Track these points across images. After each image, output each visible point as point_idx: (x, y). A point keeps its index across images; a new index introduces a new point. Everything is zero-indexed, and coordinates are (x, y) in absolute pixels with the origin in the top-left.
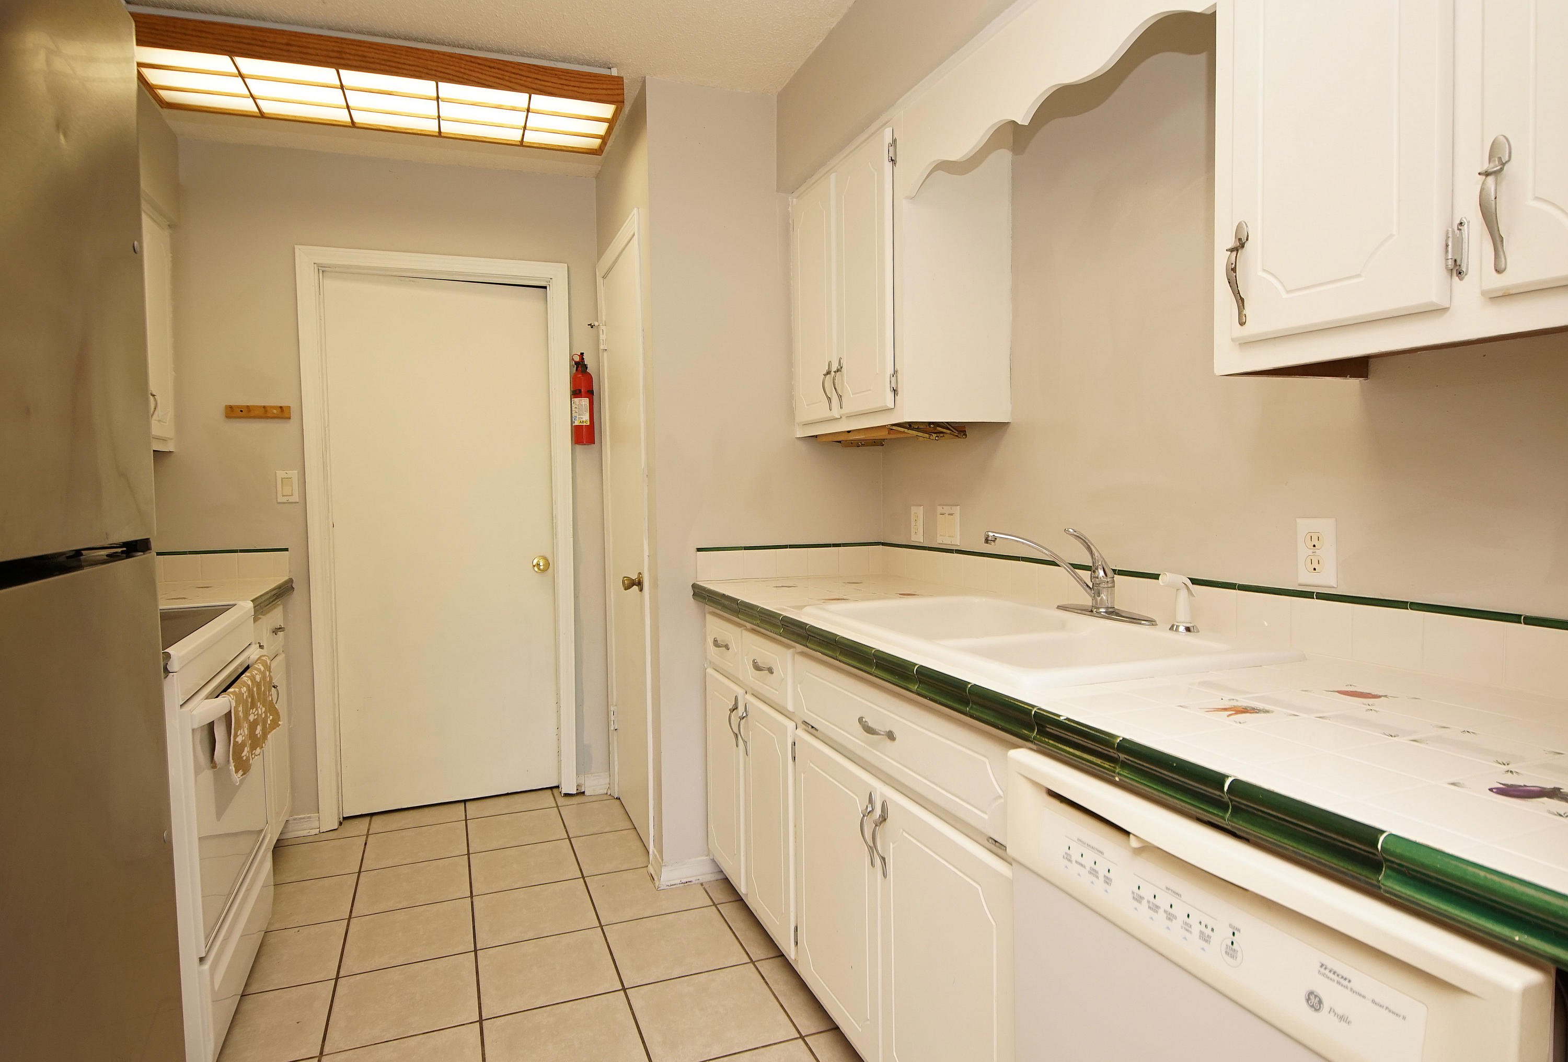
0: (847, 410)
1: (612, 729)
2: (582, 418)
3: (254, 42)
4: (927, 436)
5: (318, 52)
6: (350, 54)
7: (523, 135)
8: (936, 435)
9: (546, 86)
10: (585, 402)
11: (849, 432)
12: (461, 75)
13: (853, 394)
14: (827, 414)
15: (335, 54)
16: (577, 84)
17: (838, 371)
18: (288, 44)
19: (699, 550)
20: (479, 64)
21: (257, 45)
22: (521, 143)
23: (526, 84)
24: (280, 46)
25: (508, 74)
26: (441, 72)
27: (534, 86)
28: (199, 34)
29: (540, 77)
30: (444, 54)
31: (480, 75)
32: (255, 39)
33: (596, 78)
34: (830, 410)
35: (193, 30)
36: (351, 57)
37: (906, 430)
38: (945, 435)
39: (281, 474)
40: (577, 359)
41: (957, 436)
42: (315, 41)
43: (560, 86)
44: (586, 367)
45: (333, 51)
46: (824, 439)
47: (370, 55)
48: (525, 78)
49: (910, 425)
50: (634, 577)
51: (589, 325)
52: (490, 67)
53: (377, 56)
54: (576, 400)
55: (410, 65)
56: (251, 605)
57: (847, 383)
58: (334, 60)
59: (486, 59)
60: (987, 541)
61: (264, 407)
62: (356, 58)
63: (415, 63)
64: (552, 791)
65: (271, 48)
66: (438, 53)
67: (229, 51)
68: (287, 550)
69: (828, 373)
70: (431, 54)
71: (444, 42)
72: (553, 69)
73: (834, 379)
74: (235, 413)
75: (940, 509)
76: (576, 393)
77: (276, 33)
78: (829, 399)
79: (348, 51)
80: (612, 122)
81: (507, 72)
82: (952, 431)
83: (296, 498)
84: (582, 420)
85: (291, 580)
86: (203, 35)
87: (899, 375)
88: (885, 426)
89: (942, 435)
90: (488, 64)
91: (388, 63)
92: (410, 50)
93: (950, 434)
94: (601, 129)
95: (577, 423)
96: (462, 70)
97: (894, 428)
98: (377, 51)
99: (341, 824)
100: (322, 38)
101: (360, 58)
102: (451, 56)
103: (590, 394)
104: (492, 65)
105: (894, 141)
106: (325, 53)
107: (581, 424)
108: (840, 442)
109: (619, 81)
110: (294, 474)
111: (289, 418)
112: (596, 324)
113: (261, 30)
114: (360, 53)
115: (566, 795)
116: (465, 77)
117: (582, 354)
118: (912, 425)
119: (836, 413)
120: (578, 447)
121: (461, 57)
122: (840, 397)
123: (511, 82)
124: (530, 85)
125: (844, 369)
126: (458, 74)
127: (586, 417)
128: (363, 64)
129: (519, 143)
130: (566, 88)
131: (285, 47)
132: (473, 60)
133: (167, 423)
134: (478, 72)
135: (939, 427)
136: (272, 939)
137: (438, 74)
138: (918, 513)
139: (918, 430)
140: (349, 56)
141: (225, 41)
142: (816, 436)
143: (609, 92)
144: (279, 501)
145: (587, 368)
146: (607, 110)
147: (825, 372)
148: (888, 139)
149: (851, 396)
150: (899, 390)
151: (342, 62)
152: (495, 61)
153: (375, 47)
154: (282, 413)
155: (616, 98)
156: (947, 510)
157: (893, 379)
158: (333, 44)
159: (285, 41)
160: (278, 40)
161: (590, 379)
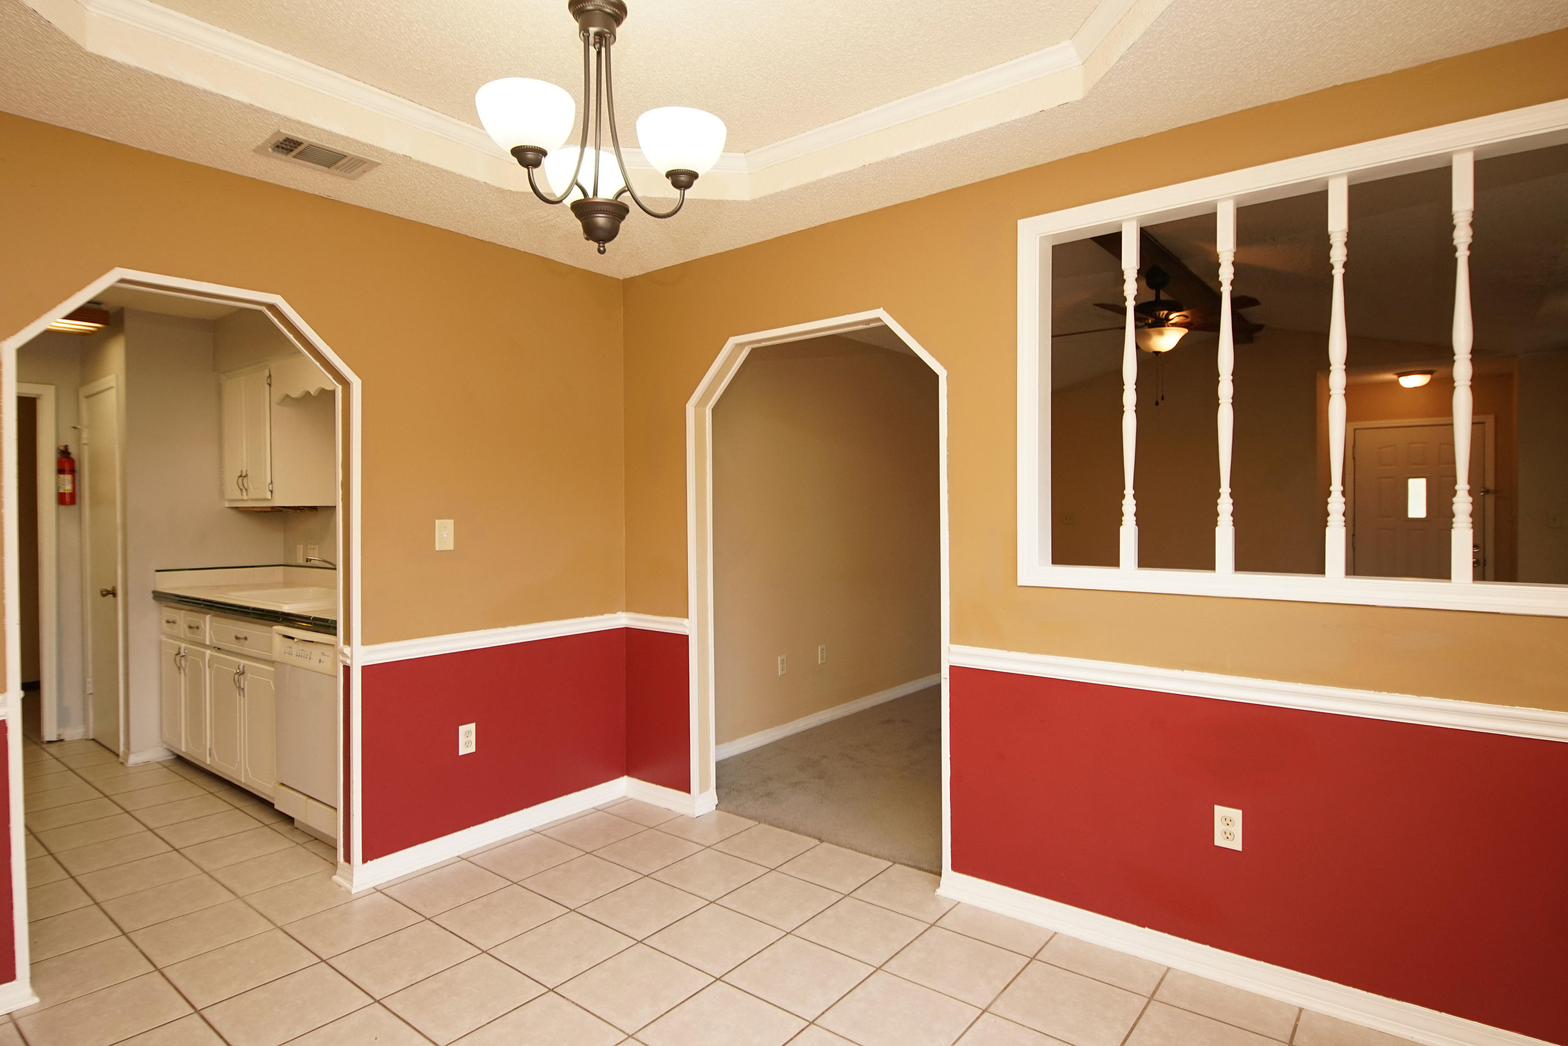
0: (250, 496)
1: (88, 693)
10: (67, 478)
11: (252, 507)
13: (252, 489)
14: (241, 497)
17: (245, 476)
19: (158, 571)
33: (92, 311)
34: (242, 495)
37: (282, 509)
38: (305, 511)
40: (62, 450)
41: (313, 511)
44: (69, 454)
46: (244, 509)
49: (282, 507)
50: (110, 588)
51: (72, 427)
54: (62, 476)
57: (249, 483)
60: (307, 561)
69: (241, 476)
73: (243, 480)
75: (309, 546)
76: (60, 471)
78: (241, 490)
84: (64, 489)
87: (273, 485)
88: (271, 506)
89: (303, 511)
93: (308, 510)
95: (62, 491)
97: (276, 507)
103: (72, 472)
105: (270, 375)
107: (65, 492)
109: (107, 313)
112: (79, 427)
115: (49, 742)
117: (67, 447)
118: (286, 507)
119: (245, 497)
120: (62, 507)
122: (246, 490)
125: (249, 476)
127: (68, 488)
138: (300, 548)
139: (289, 509)
142: (237, 507)
143: (100, 318)
145: (71, 455)
147: (238, 475)
148: (267, 374)
150: (273, 491)
156: (312, 546)
157: (271, 485)
161: (72, 462)
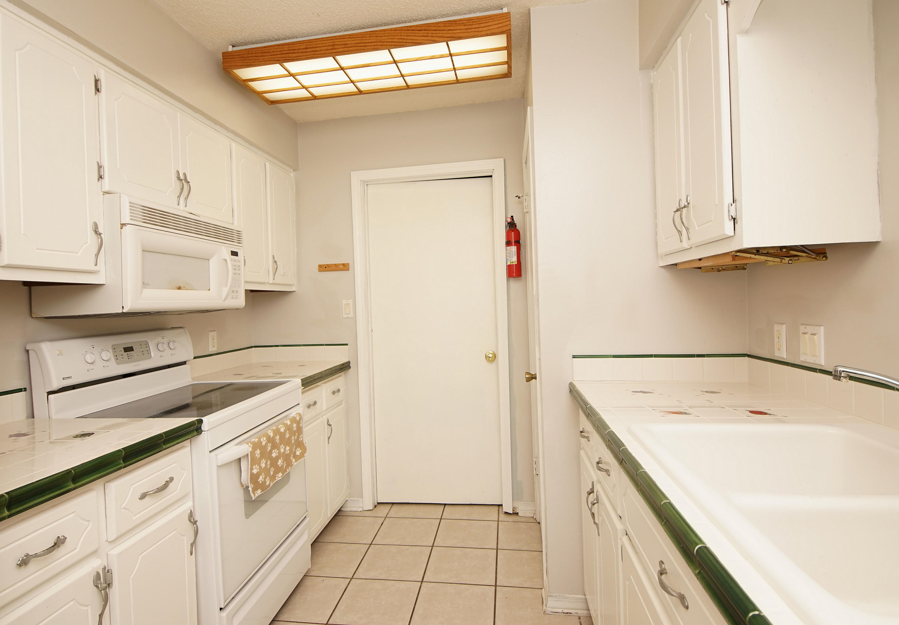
0: (695, 241)
1: (534, 473)
2: (512, 260)
3: (289, 52)
4: (778, 260)
5: (322, 48)
6: (338, 45)
7: (456, 74)
8: (788, 259)
9: (455, 33)
10: (514, 248)
11: (700, 260)
12: (401, 41)
13: (698, 226)
14: (678, 246)
15: (331, 47)
16: (477, 26)
17: (685, 207)
18: (306, 48)
19: (574, 357)
20: (413, 30)
21: (291, 53)
22: (458, 81)
23: (443, 35)
24: (302, 51)
25: (431, 32)
26: (389, 42)
27: (448, 35)
28: (263, 55)
29: (452, 28)
30: (391, 30)
31: (413, 38)
32: (290, 50)
33: (491, 18)
34: (681, 242)
35: (261, 53)
36: (339, 47)
37: (753, 256)
38: (800, 258)
39: (344, 302)
40: (509, 220)
41: (816, 259)
42: (320, 42)
43: (465, 31)
45: (329, 46)
46: (682, 267)
47: (349, 42)
48: (442, 32)
49: (758, 251)
50: (532, 373)
51: (516, 197)
52: (420, 30)
53: (353, 42)
54: (508, 248)
55: (371, 43)
56: (300, 381)
57: (693, 217)
58: (330, 51)
59: (417, 26)
61: (335, 264)
62: (342, 46)
63: (375, 41)
64: (499, 507)
65: (298, 53)
66: (388, 30)
67: (278, 61)
68: (347, 345)
69: (677, 210)
70: (384, 32)
71: (393, 22)
72: (461, 20)
73: (681, 215)
74: (323, 268)
76: (508, 243)
77: (300, 43)
78: (680, 232)
79: (337, 43)
80: (508, 48)
81: (430, 30)
82: (810, 254)
83: (351, 315)
84: (512, 261)
85: (349, 362)
86: (265, 54)
88: (728, 253)
89: (796, 258)
90: (418, 28)
91: (359, 45)
92: (372, 33)
93: (806, 256)
94: (502, 56)
95: (509, 263)
96: (402, 37)
97: (738, 254)
98: (353, 39)
99: (375, 506)
100: (324, 39)
101: (344, 46)
102: (395, 30)
103: (518, 243)
104: (421, 29)
106: (325, 48)
107: (511, 264)
108: (700, 268)
109: (507, 16)
110: (351, 302)
111: (348, 270)
112: (520, 195)
113: (293, 43)
114: (344, 43)
115: (506, 513)
116: (404, 41)
117: (512, 217)
118: (761, 251)
119: (687, 243)
120: (511, 280)
121: (401, 29)
122: (687, 229)
123: (433, 37)
124: (446, 35)
125: (691, 205)
126: (399, 41)
127: (514, 259)
128: (346, 49)
129: (456, 82)
130: (470, 30)
131: (304, 50)
132: (409, 29)
133: (289, 277)
134: (412, 36)
135: (791, 250)
136: (308, 582)
137: (388, 44)
138: (781, 330)
139: (767, 254)
140: (337, 47)
141: (276, 55)
142: (676, 265)
143: (499, 25)
144: (344, 317)
145: (516, 226)
146: (500, 41)
147: (675, 210)
149: (697, 228)
150: (739, 217)
151: (334, 51)
152: (422, 25)
153: (352, 37)
154: (345, 267)
155: (505, 29)
156: (809, 329)
157: (733, 208)
158: (329, 41)
159: (304, 47)
160: (301, 47)
161: (518, 234)
